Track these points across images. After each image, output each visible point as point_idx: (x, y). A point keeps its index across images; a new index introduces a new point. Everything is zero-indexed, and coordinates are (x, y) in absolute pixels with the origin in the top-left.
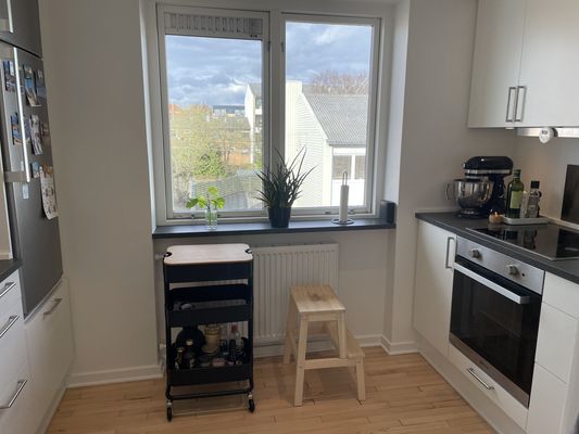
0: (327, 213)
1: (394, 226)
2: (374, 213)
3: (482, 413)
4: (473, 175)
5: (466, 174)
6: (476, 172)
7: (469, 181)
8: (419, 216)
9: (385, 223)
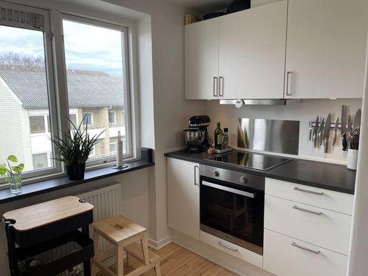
0: (105, 162)
1: (154, 164)
2: (135, 157)
3: (226, 267)
4: (194, 127)
5: (190, 127)
6: (196, 125)
7: (192, 130)
8: (166, 155)
9: (147, 163)
